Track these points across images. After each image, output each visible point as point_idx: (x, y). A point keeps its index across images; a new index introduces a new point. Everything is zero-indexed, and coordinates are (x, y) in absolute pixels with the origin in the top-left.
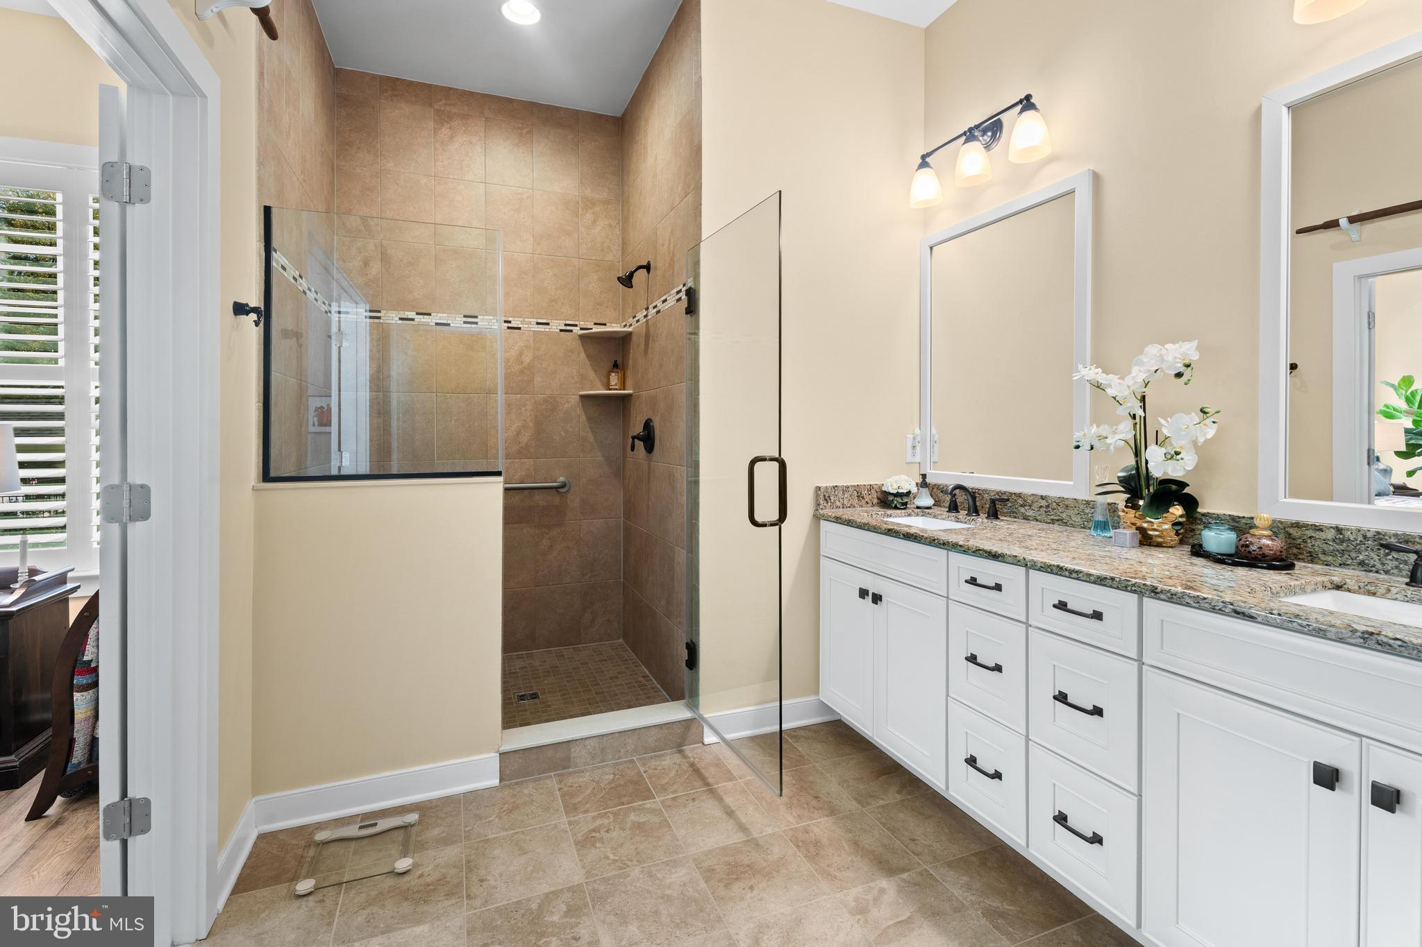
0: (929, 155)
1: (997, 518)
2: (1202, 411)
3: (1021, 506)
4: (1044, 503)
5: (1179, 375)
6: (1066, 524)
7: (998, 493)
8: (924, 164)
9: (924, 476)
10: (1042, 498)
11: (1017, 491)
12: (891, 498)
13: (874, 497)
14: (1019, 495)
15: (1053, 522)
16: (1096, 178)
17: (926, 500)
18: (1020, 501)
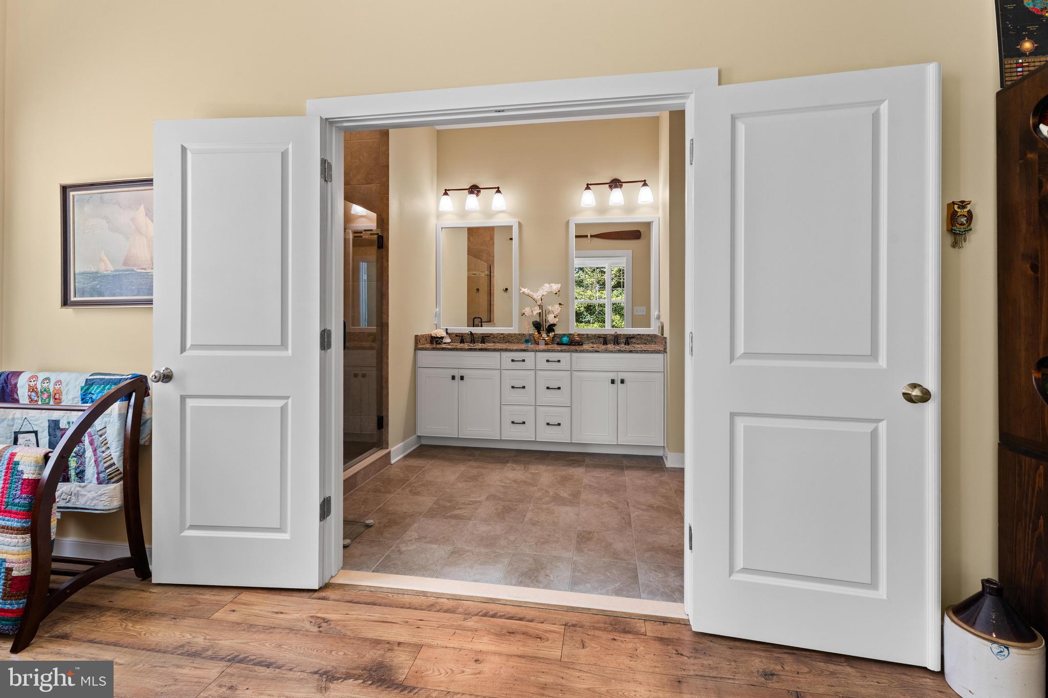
0: (449, 190)
1: (484, 343)
2: (560, 304)
3: (493, 338)
4: (502, 336)
5: (556, 294)
6: (511, 343)
7: (481, 334)
8: (446, 194)
9: (447, 329)
10: (502, 334)
11: (491, 333)
12: (438, 339)
13: (428, 340)
14: (492, 334)
15: (506, 342)
16: (520, 224)
17: (448, 340)
18: (492, 336)
